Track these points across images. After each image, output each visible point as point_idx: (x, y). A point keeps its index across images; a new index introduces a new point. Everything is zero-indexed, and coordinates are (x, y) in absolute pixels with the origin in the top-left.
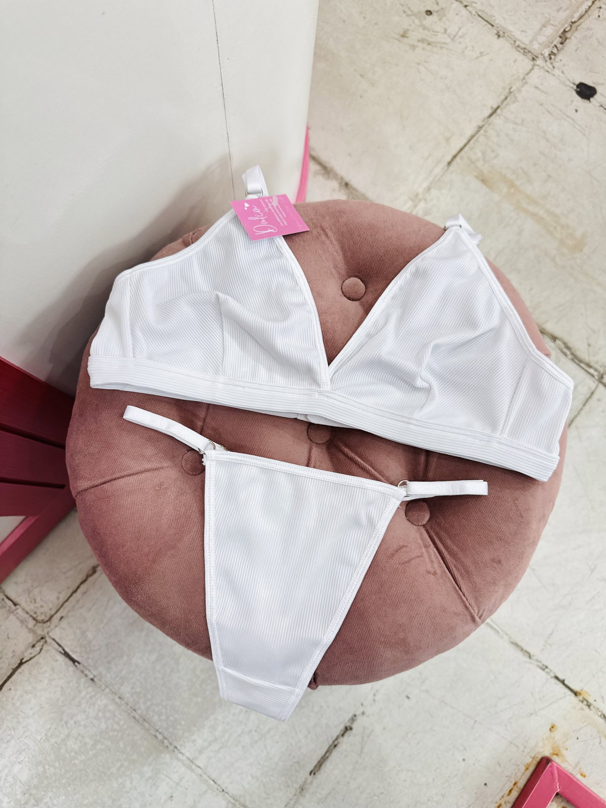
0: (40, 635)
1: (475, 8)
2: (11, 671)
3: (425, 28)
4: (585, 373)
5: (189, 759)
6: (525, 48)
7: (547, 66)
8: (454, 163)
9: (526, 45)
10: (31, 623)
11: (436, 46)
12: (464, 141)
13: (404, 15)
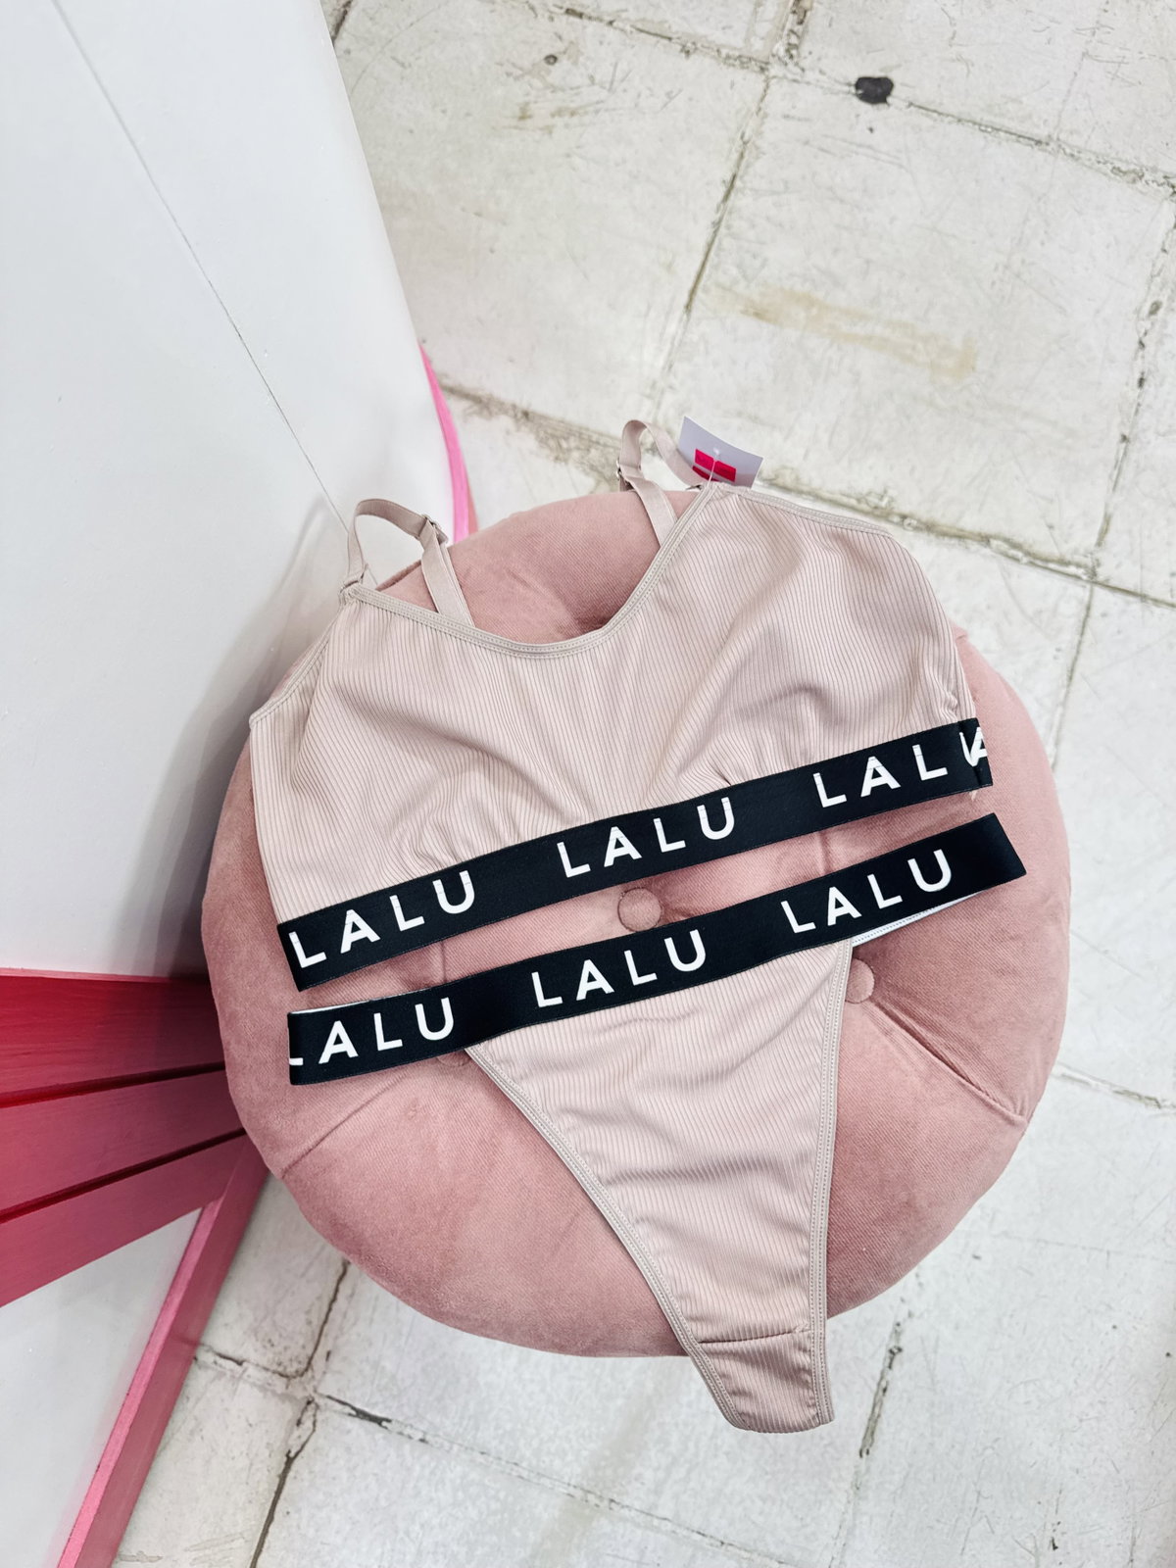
0: (303, 1398)
1: (628, 19)
2: (277, 1480)
3: (554, 89)
4: (1063, 578)
5: (642, 1512)
6: (740, 57)
7: (789, 71)
8: (696, 303)
9: (740, 49)
10: (279, 1384)
11: (586, 113)
12: (700, 259)
13: (511, 79)
